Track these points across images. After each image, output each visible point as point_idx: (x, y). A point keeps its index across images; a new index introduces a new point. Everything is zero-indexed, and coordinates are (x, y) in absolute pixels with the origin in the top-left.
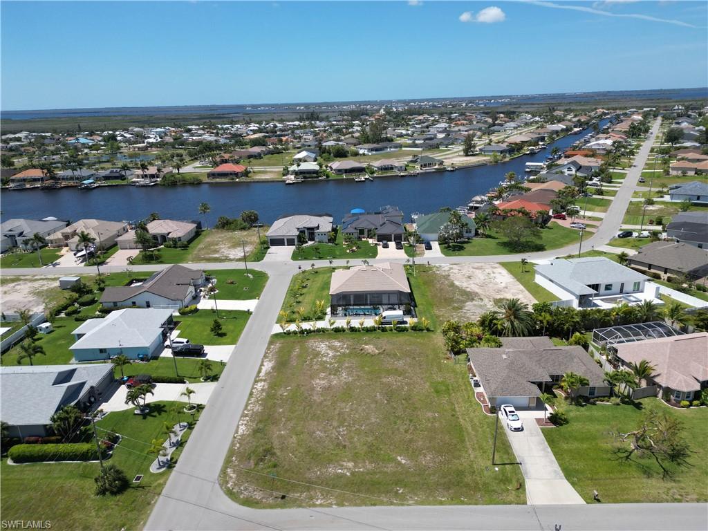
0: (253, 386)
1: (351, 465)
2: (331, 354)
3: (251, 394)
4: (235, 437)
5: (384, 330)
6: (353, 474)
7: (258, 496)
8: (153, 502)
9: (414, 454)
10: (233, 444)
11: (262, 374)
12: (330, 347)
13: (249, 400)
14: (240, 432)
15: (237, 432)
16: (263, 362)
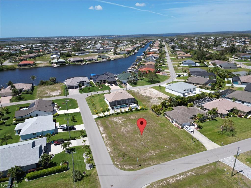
0: (102, 136)
1: (153, 152)
2: (121, 121)
3: (103, 138)
4: (109, 152)
5: (132, 111)
6: (156, 154)
7: (132, 167)
8: (97, 179)
9: (169, 145)
10: (110, 155)
11: (101, 131)
12: (119, 119)
13: (104, 140)
14: (109, 150)
15: (108, 151)
16: (98, 128)
